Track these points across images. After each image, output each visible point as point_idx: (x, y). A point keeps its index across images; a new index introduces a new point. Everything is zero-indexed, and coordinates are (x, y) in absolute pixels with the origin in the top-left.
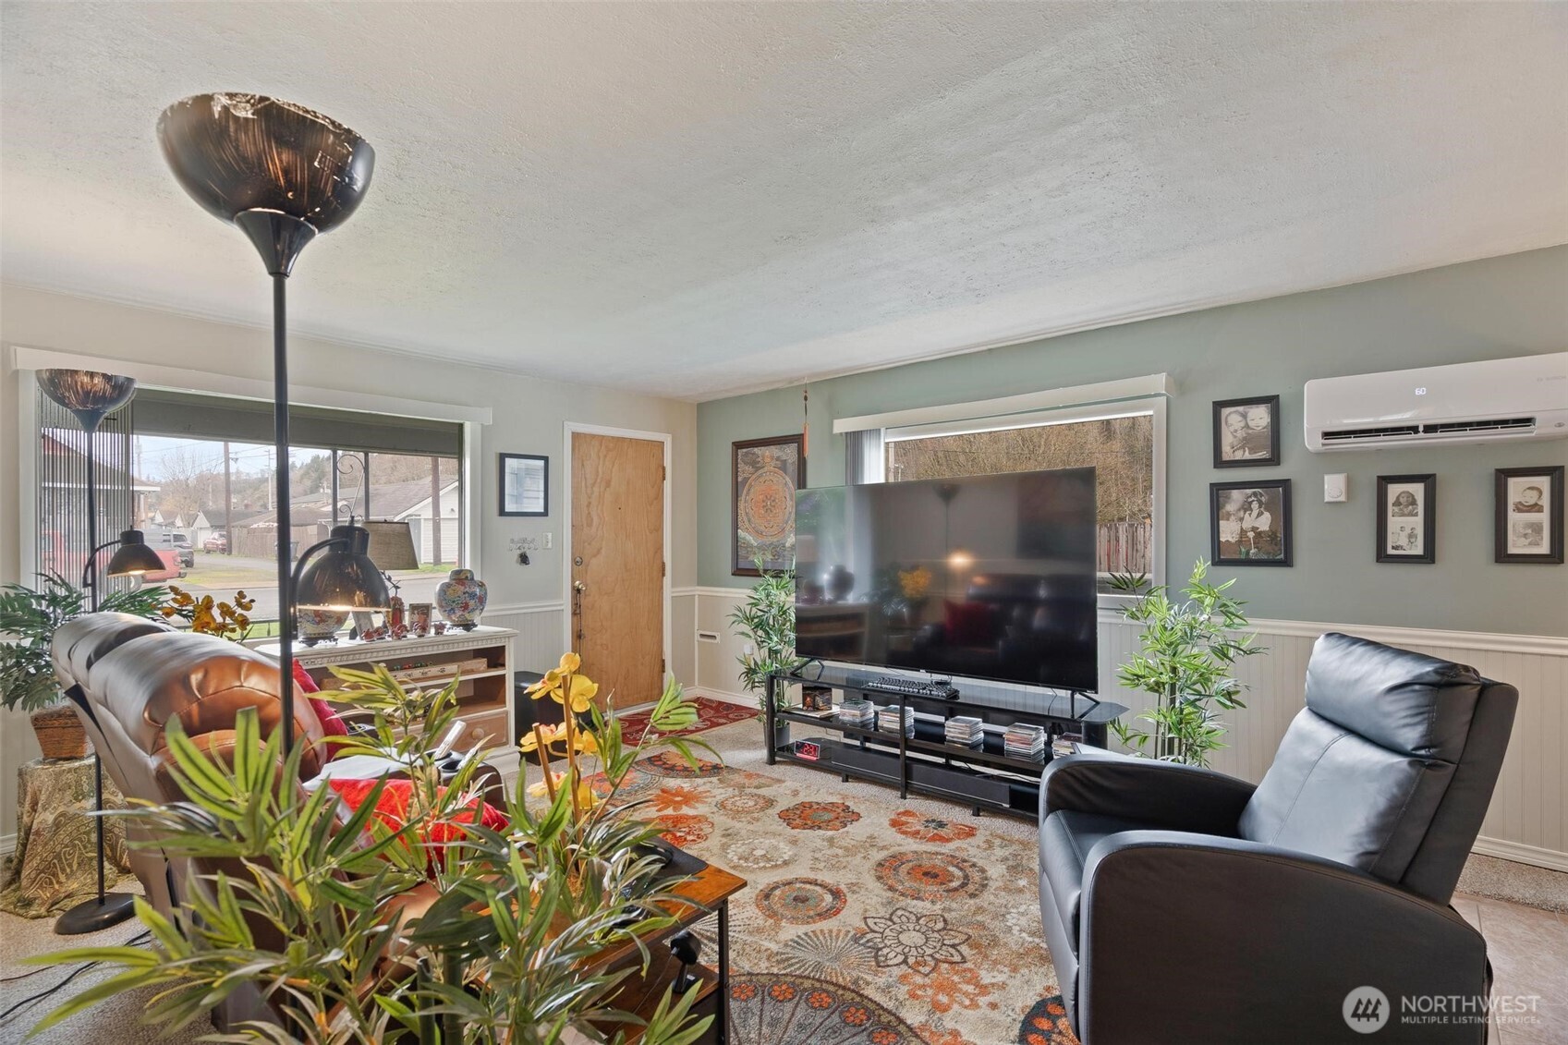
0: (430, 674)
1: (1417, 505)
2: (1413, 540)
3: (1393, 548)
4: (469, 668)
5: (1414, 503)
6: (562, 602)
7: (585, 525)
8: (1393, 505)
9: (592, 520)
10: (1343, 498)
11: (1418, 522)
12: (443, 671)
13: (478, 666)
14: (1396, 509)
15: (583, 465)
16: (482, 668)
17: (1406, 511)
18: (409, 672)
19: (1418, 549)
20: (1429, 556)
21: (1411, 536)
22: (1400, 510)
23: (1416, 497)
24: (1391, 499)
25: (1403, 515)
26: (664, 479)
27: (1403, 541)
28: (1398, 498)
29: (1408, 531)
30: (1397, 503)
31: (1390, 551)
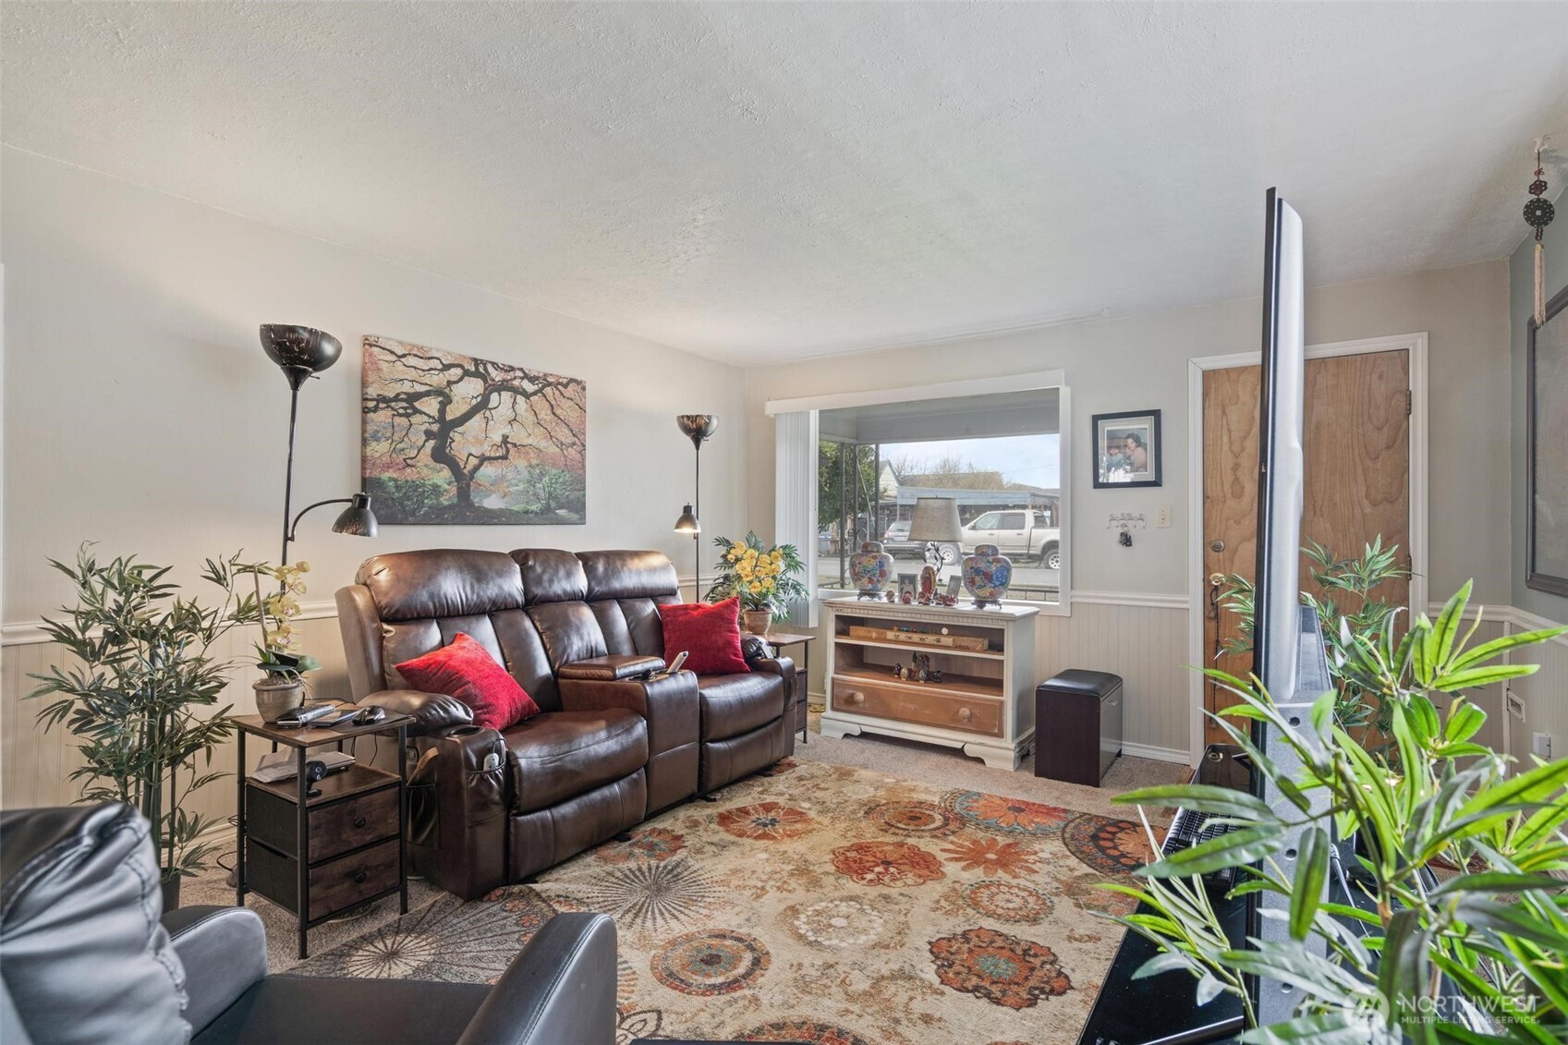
0: (927, 641)
4: (963, 644)
6: (1187, 599)
7: (1229, 495)
9: (1243, 487)
12: (938, 641)
13: (974, 644)
15: (1224, 412)
16: (978, 648)
18: (910, 635)
26: (1409, 412)
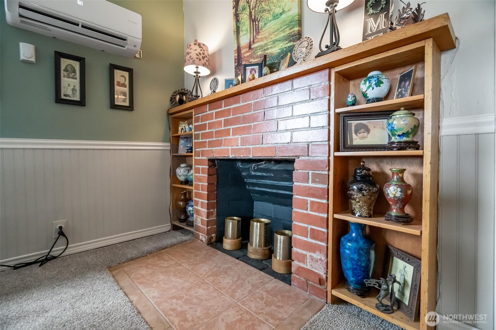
1: (76, 73)
2: (74, 92)
3: (64, 95)
5: (74, 71)
8: (64, 70)
10: (33, 59)
11: (76, 83)
14: (66, 73)
17: (71, 75)
19: (77, 98)
20: (82, 103)
21: (74, 90)
22: (68, 74)
23: (76, 69)
24: (63, 67)
25: (69, 77)
27: (69, 92)
28: (66, 67)
29: (72, 87)
30: (66, 70)
31: (63, 97)
